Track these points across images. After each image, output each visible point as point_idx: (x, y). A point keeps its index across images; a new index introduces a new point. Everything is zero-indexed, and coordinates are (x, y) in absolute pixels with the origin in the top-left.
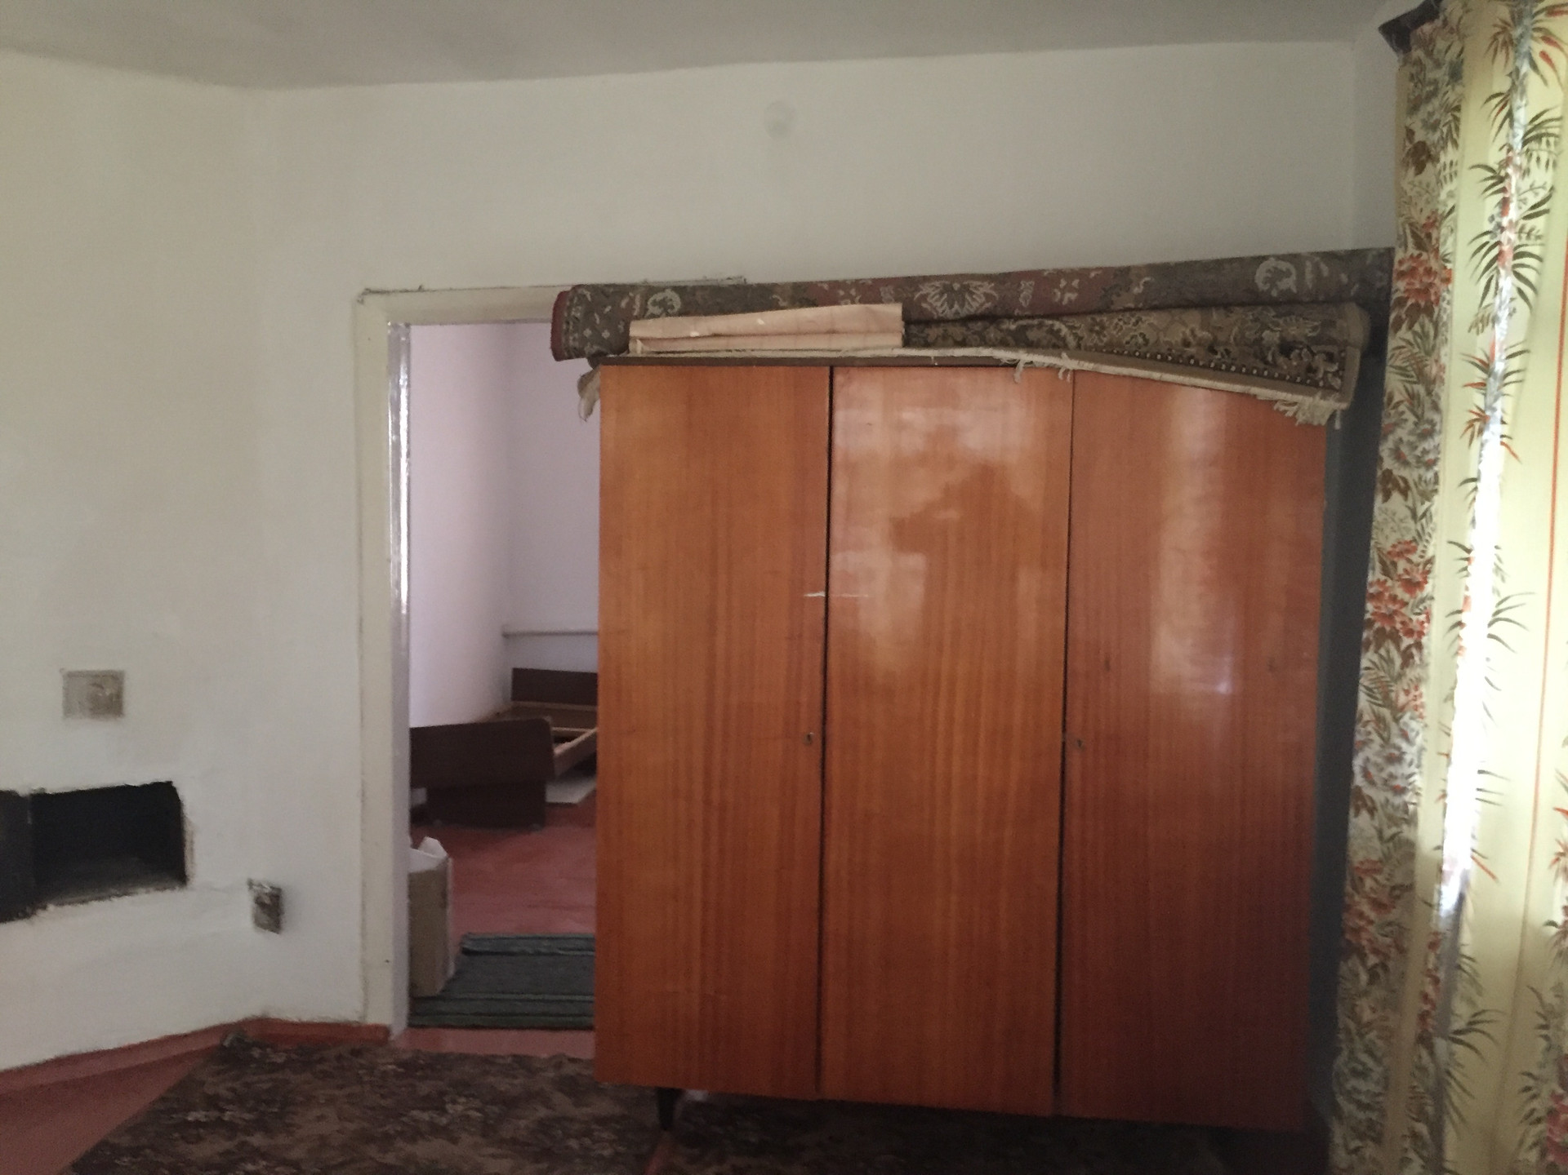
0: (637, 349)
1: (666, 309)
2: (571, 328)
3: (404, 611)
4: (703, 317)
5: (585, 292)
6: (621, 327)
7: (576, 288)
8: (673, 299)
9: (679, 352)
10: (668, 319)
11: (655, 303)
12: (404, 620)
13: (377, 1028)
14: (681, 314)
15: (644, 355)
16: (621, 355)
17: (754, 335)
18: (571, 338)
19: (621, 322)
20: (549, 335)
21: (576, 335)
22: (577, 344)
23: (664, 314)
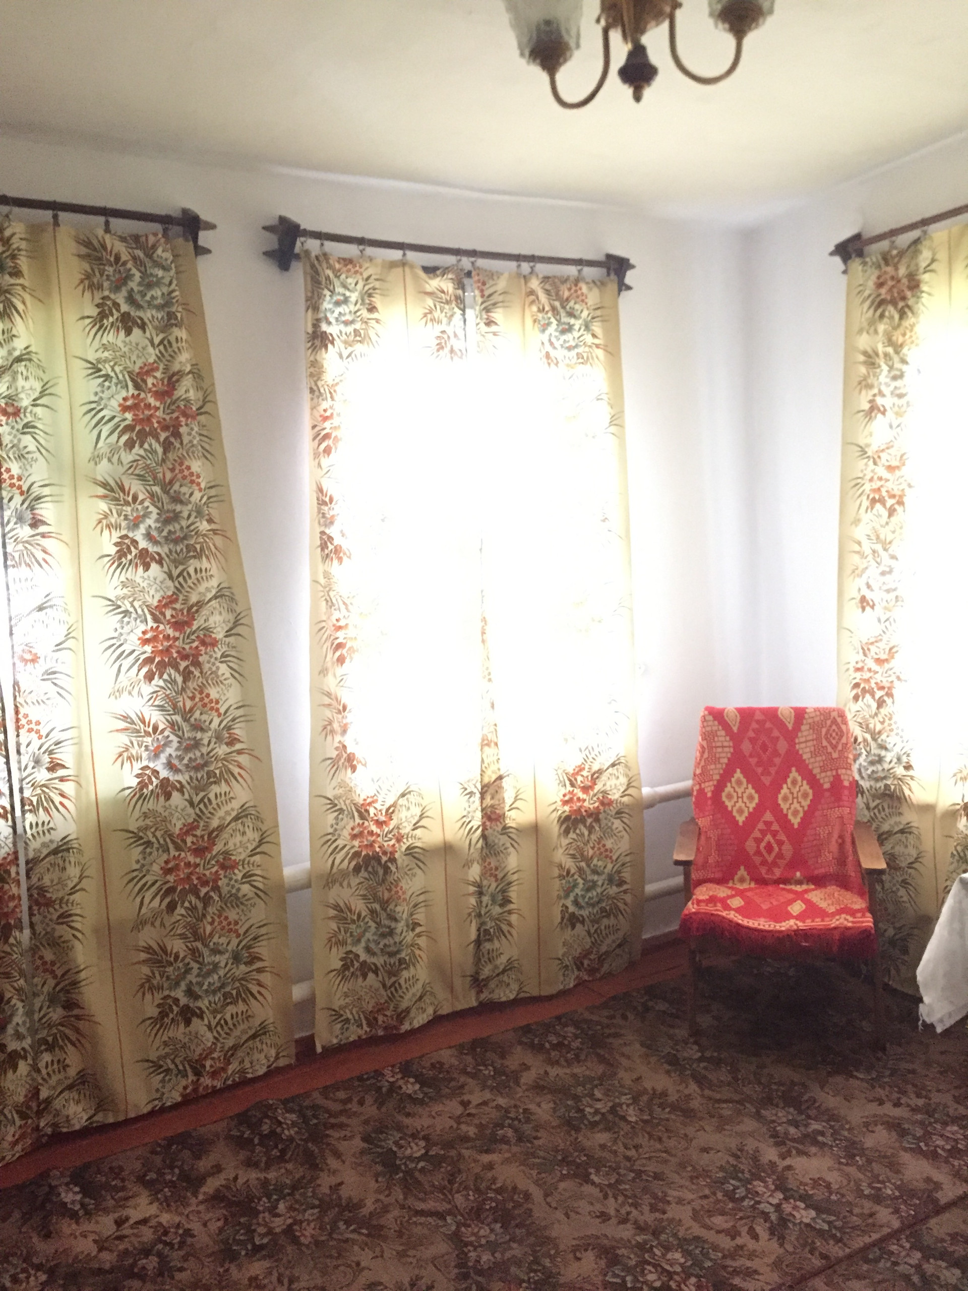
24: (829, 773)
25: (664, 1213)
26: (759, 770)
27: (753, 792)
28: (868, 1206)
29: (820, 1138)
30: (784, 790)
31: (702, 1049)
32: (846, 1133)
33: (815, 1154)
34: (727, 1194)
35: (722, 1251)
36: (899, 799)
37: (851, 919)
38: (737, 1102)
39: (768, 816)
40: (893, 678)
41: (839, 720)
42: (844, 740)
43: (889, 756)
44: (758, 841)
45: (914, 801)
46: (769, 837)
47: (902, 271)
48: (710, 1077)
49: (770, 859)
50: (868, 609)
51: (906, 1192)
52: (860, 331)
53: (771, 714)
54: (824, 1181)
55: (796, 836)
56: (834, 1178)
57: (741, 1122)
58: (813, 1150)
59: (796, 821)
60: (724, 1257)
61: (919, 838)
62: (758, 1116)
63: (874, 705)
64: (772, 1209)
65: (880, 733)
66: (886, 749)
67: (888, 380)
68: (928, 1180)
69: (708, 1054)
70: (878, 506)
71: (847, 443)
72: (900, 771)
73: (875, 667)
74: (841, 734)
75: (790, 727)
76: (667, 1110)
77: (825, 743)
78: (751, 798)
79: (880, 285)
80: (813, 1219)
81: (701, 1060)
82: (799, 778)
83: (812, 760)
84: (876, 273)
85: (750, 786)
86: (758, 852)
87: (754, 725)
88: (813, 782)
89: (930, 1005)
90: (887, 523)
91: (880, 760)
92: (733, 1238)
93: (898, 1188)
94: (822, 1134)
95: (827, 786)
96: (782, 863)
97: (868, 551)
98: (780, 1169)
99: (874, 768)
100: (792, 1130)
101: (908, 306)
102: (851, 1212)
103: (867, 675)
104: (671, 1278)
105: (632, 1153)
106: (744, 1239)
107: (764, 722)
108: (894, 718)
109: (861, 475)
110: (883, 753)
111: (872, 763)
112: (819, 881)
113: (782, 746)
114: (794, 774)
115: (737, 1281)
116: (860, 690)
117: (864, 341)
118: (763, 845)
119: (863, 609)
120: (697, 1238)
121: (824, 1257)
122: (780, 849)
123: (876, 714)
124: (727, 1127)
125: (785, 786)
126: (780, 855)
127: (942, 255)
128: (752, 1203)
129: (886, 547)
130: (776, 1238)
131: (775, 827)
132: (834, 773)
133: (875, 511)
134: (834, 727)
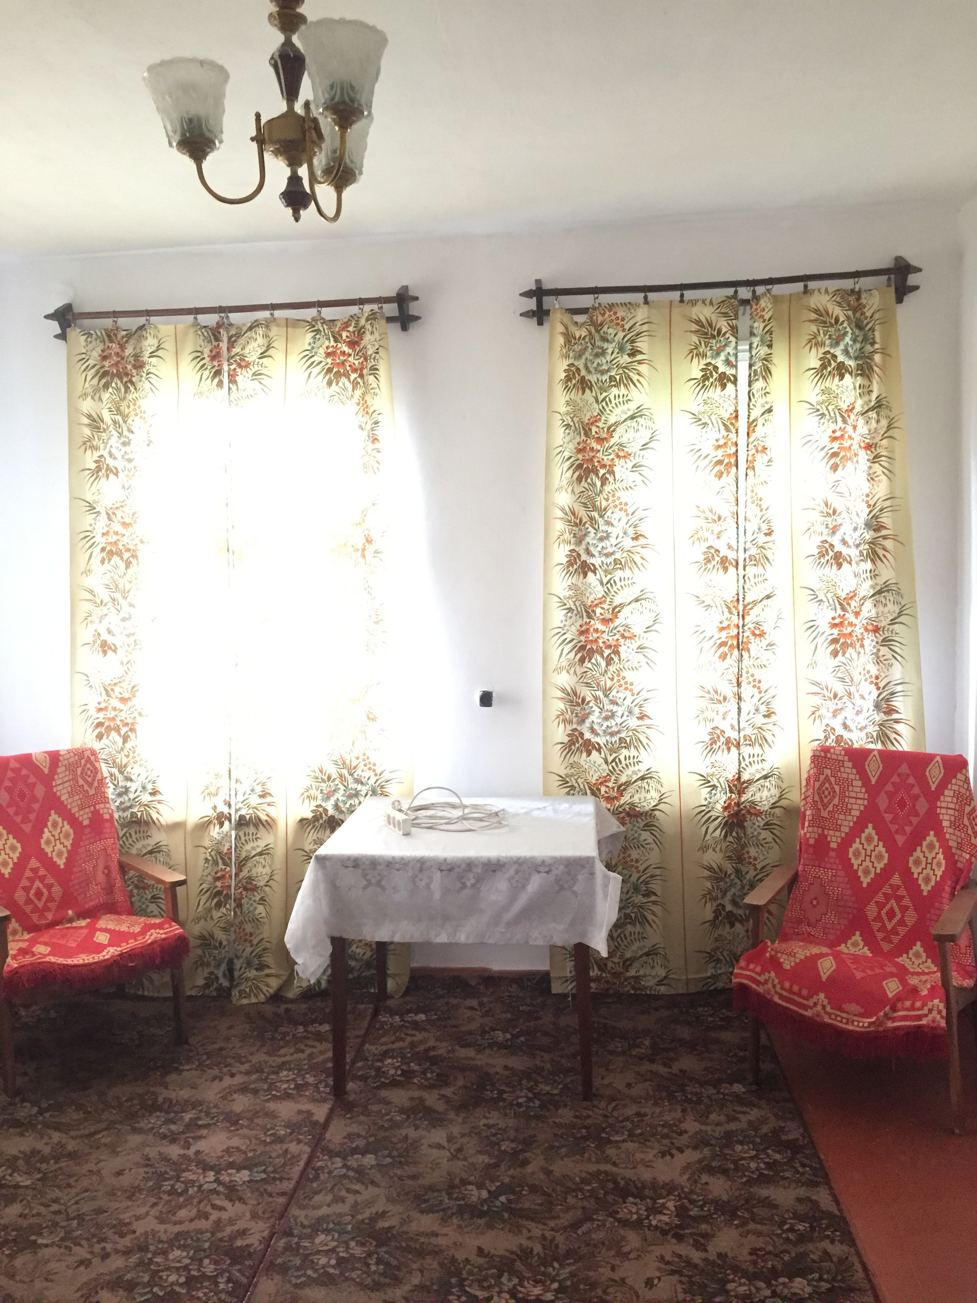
24: (87, 810)
25: (134, 1232)
26: (18, 819)
27: (15, 841)
28: (278, 1148)
29: (200, 1123)
30: (46, 834)
31: (34, 1103)
32: (215, 1110)
33: (208, 1134)
34: (169, 1193)
35: (207, 1231)
36: (147, 823)
37: (162, 931)
38: (105, 1129)
39: (34, 863)
40: (135, 714)
41: (92, 758)
42: (99, 777)
43: (133, 786)
44: (27, 889)
45: (163, 822)
46: (37, 884)
47: (129, 351)
48: (64, 1121)
49: (40, 905)
50: (110, 652)
51: (294, 1127)
52: (85, 395)
53: (26, 760)
54: (233, 1148)
55: (63, 876)
56: (236, 1142)
57: (126, 1141)
58: (204, 1132)
59: (61, 862)
60: (213, 1234)
61: (168, 855)
62: (135, 1130)
63: (120, 741)
64: (215, 1185)
65: (126, 766)
66: (131, 780)
67: (119, 445)
68: (300, 1112)
69: (44, 1105)
70: (116, 559)
71: (74, 498)
72: (146, 798)
73: (119, 705)
74: (96, 771)
75: (46, 771)
76: (52, 1162)
77: (81, 782)
78: (13, 848)
79: (104, 358)
80: (249, 1175)
81: (41, 1112)
82: (60, 820)
83: (70, 800)
84: (101, 346)
85: (11, 836)
86: (29, 901)
87: (10, 774)
88: (73, 821)
89: (304, 964)
90: (125, 574)
91: (127, 790)
92: (207, 1219)
93: (286, 1127)
94: (199, 1119)
95: (86, 822)
96: (52, 905)
97: (107, 599)
98: (193, 1157)
99: (122, 800)
100: (173, 1127)
101: (132, 383)
102: (270, 1157)
103: (112, 714)
104: (190, 1270)
105: (55, 1207)
106: (215, 1215)
107: (19, 770)
108: (138, 750)
109: (90, 529)
110: (129, 784)
111: (120, 795)
112: (92, 914)
113: (40, 791)
114: (54, 816)
115: (239, 1243)
116: (103, 729)
117: (87, 405)
118: (32, 892)
119: (105, 653)
120: (179, 1234)
121: (283, 1194)
122: (50, 893)
123: (122, 749)
124: (119, 1149)
125: (46, 830)
126: (50, 899)
127: (169, 345)
128: (196, 1189)
129: (125, 594)
130: (237, 1202)
131: (42, 872)
132: (92, 809)
133: (112, 562)
134: (89, 766)
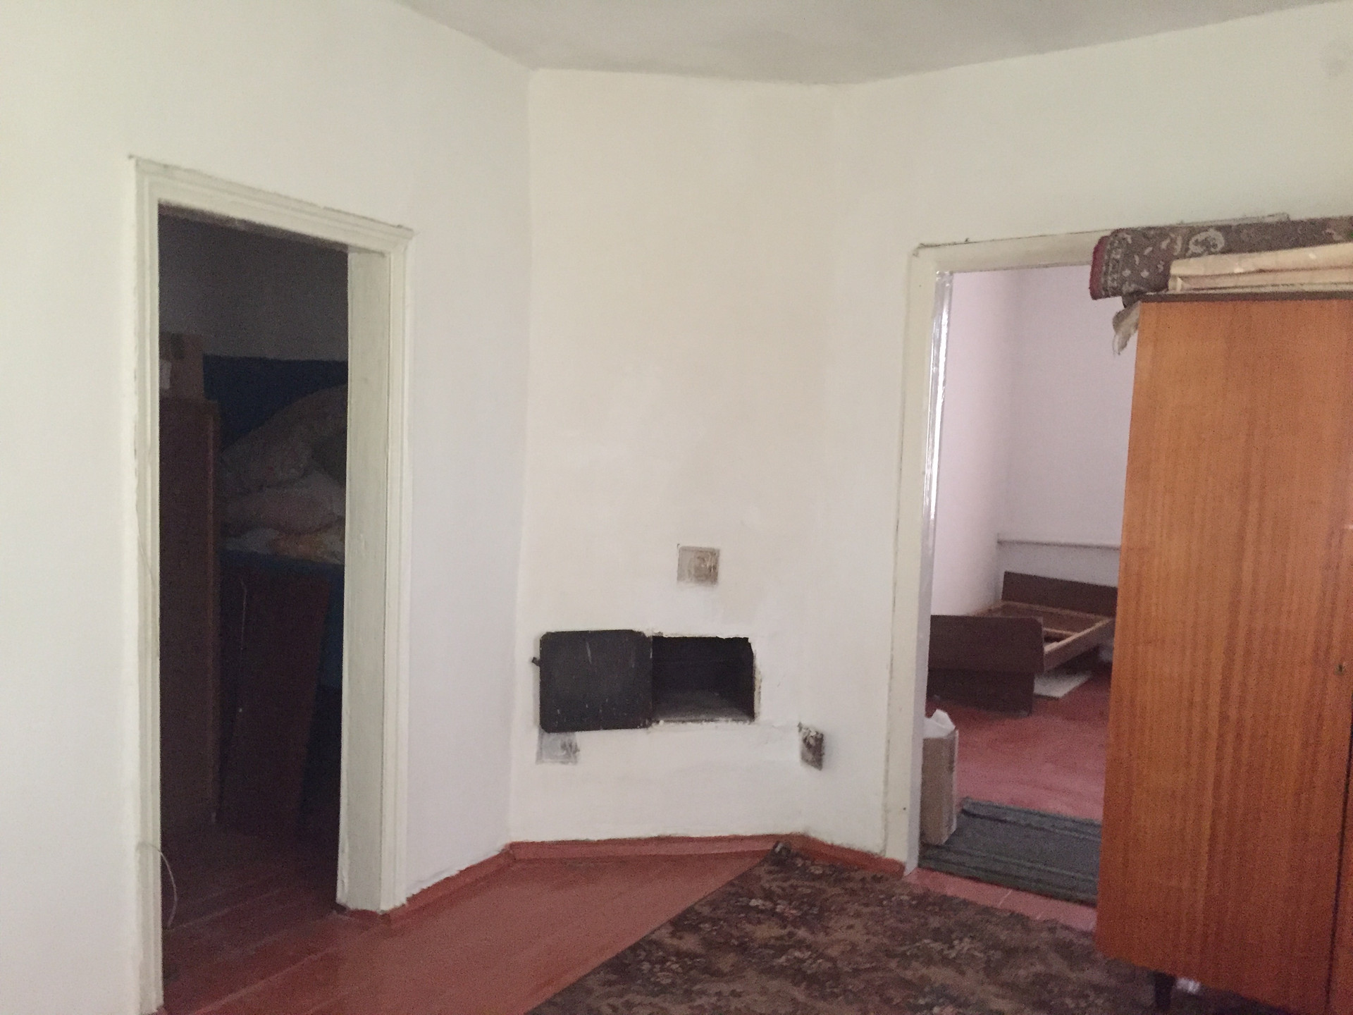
0: (1177, 286)
1: (1208, 248)
2: (1111, 269)
3: (932, 517)
4: (1248, 255)
5: (1126, 236)
6: (1161, 268)
7: (1116, 233)
8: (1216, 238)
9: (1221, 288)
10: (1211, 257)
11: (1197, 243)
12: (932, 524)
13: (893, 863)
14: (1224, 252)
15: (1182, 293)
16: (1160, 293)
17: (1303, 269)
18: (1110, 278)
19: (1161, 262)
20: (1088, 277)
21: (1115, 276)
22: (1115, 284)
23: (1207, 252)
